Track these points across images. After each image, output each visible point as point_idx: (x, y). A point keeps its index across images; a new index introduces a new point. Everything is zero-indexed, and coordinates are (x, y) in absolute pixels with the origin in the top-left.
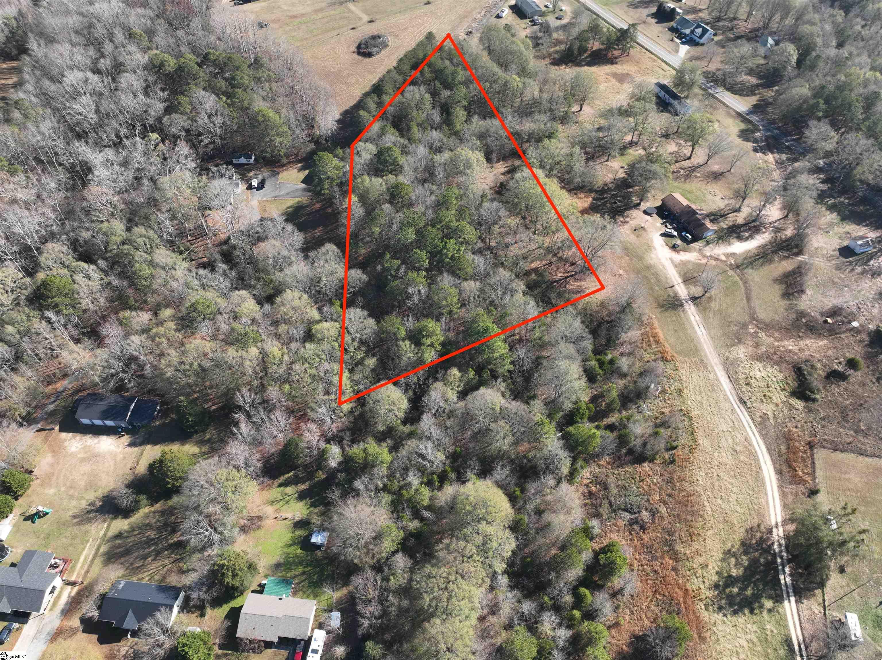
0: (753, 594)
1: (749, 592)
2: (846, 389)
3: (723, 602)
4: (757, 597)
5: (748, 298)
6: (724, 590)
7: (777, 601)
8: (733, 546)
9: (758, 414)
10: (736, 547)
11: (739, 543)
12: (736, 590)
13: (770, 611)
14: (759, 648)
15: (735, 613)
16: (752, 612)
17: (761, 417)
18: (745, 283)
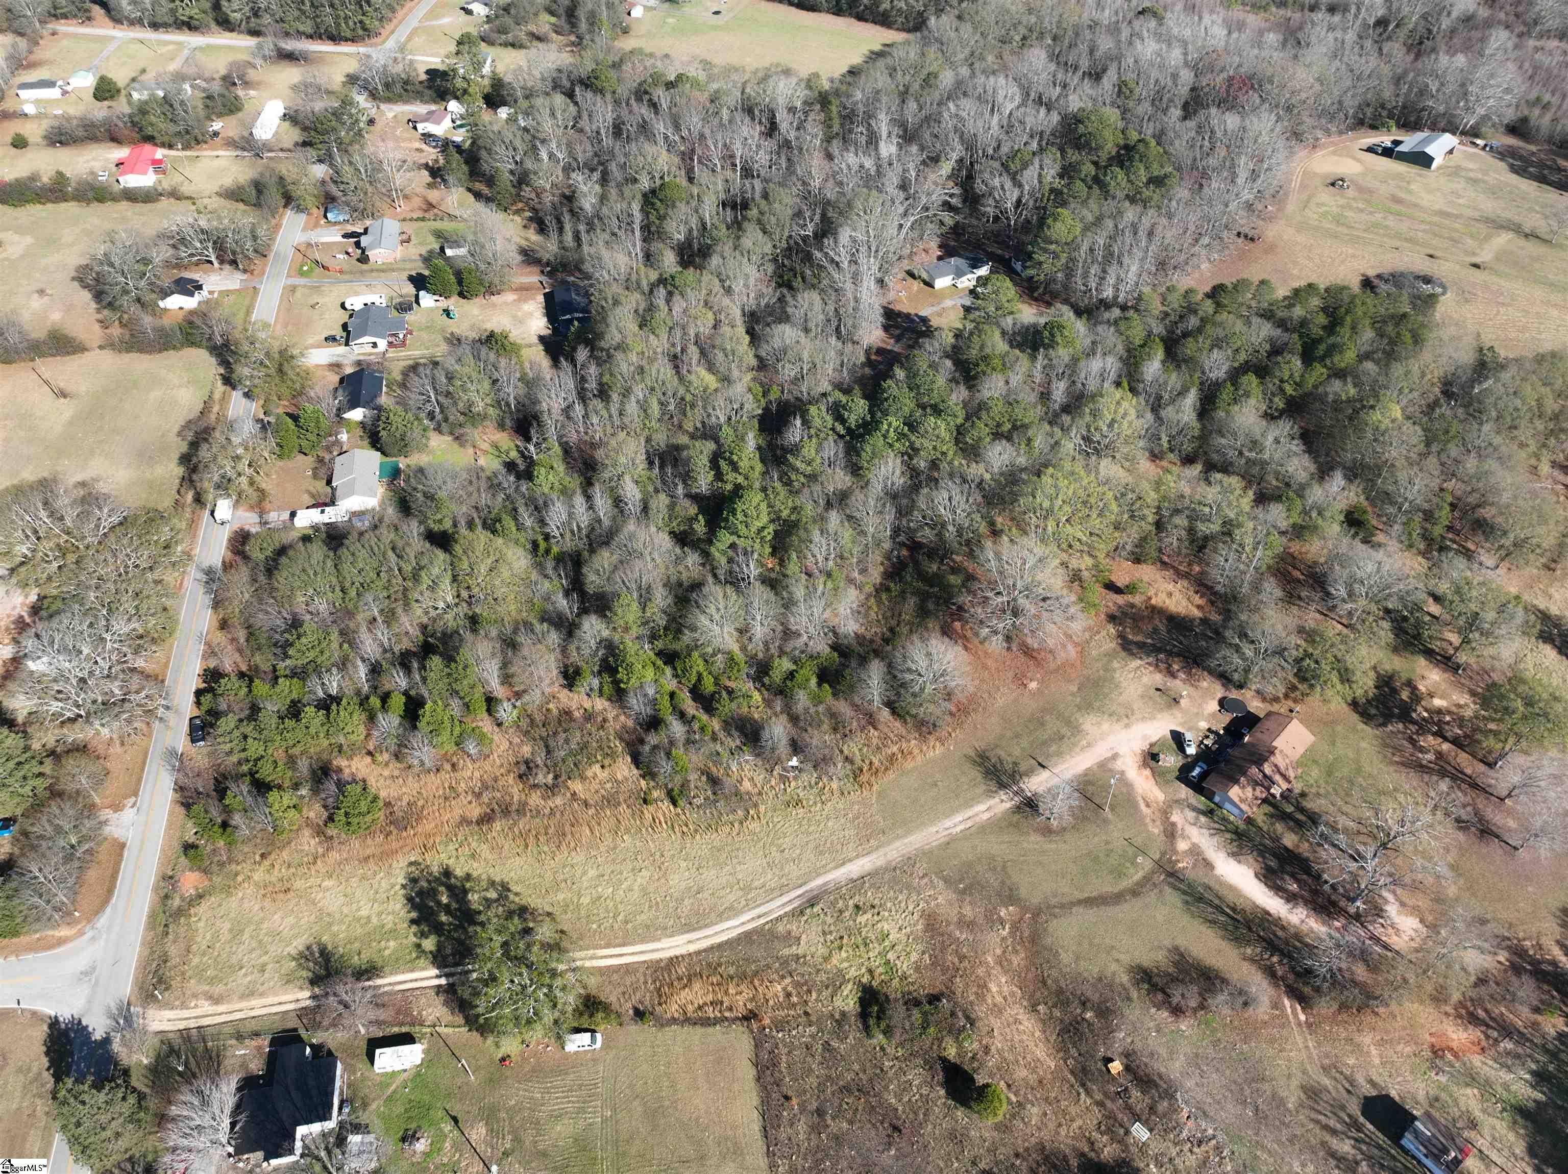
0: (442, 924)
1: (444, 918)
2: (926, 1099)
3: (425, 884)
4: (437, 928)
5: (1089, 902)
6: (443, 884)
7: (435, 957)
8: (516, 894)
9: (794, 927)
10: (517, 899)
11: (523, 902)
12: (444, 899)
13: (418, 946)
14: (359, 930)
15: (410, 899)
16: (413, 922)
17: (789, 933)
18: (1135, 892)
